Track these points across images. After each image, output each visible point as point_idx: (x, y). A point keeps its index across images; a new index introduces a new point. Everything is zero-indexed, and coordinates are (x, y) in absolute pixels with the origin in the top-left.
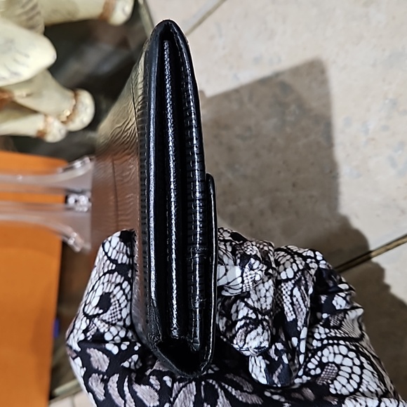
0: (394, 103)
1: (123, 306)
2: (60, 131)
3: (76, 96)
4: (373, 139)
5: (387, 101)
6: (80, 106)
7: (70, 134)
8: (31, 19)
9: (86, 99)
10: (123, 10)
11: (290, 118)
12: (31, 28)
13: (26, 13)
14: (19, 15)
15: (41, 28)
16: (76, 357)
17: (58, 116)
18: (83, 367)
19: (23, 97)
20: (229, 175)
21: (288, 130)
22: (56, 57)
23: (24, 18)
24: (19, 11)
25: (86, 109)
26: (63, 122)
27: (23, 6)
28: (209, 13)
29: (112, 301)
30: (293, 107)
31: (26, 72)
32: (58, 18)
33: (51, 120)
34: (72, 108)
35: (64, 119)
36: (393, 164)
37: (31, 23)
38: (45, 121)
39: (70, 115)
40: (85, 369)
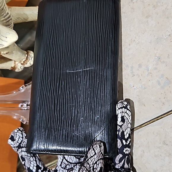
1: (27, 155)
2: (21, 67)
3: (27, 53)
26: (22, 64)
27: (4, 17)
29: (24, 157)
38: (15, 63)
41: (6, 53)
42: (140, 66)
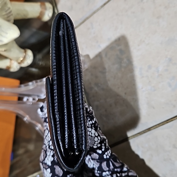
0: (170, 60)
2: (17, 67)
3: (25, 52)
4: (161, 75)
5: (167, 59)
6: (27, 56)
7: (21, 68)
8: (8, 17)
9: (30, 53)
10: (48, 15)
11: (124, 65)
12: (9, 21)
13: (7, 14)
14: (4, 15)
15: (13, 21)
16: (48, 168)
17: (17, 61)
18: (51, 173)
19: (3, 51)
20: (96, 88)
21: (123, 69)
22: (20, 34)
23: (6, 16)
24: (4, 13)
25: (30, 57)
26: (19, 63)
27: (6, 11)
28: (87, 18)
30: (125, 60)
31: (6, 40)
32: (19, 17)
33: (13, 62)
34: (23, 57)
35: (19, 61)
36: (170, 85)
37: (9, 19)
38: (10, 62)
39: (23, 60)
40: (52, 174)
41: (5, 51)
42: (150, 67)
